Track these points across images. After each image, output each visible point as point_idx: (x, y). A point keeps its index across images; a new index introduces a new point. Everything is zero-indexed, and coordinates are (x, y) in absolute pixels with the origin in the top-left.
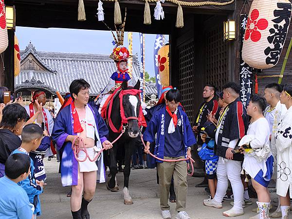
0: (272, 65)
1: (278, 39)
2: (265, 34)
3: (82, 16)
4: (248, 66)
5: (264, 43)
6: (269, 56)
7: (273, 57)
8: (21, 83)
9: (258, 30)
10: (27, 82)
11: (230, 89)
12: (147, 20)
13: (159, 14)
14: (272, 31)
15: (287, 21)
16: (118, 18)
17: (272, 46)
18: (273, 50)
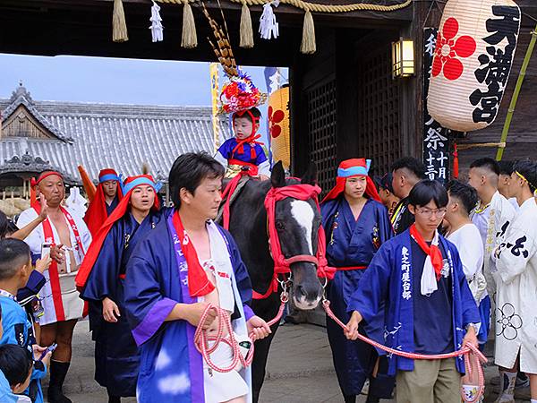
0: (485, 124)
2: (471, 64)
3: (120, 32)
5: (468, 82)
6: (479, 106)
7: (487, 108)
8: (2, 163)
9: (457, 57)
10: (15, 160)
11: (405, 170)
12: (247, 39)
13: (270, 28)
14: (483, 59)
15: (511, 40)
16: (190, 37)
17: (484, 88)
18: (485, 95)
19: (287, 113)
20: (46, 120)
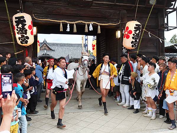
0: (134, 48)
1: (136, 38)
2: (131, 36)
3: (61, 30)
4: (125, 48)
5: (131, 39)
6: (133, 44)
7: (135, 45)
8: (41, 55)
9: (128, 34)
10: (43, 54)
11: (124, 57)
12: (86, 31)
13: (91, 28)
14: (134, 35)
15: (139, 31)
16: (75, 30)
17: (134, 41)
18: (134, 42)
19: (96, 45)
20: (50, 46)
